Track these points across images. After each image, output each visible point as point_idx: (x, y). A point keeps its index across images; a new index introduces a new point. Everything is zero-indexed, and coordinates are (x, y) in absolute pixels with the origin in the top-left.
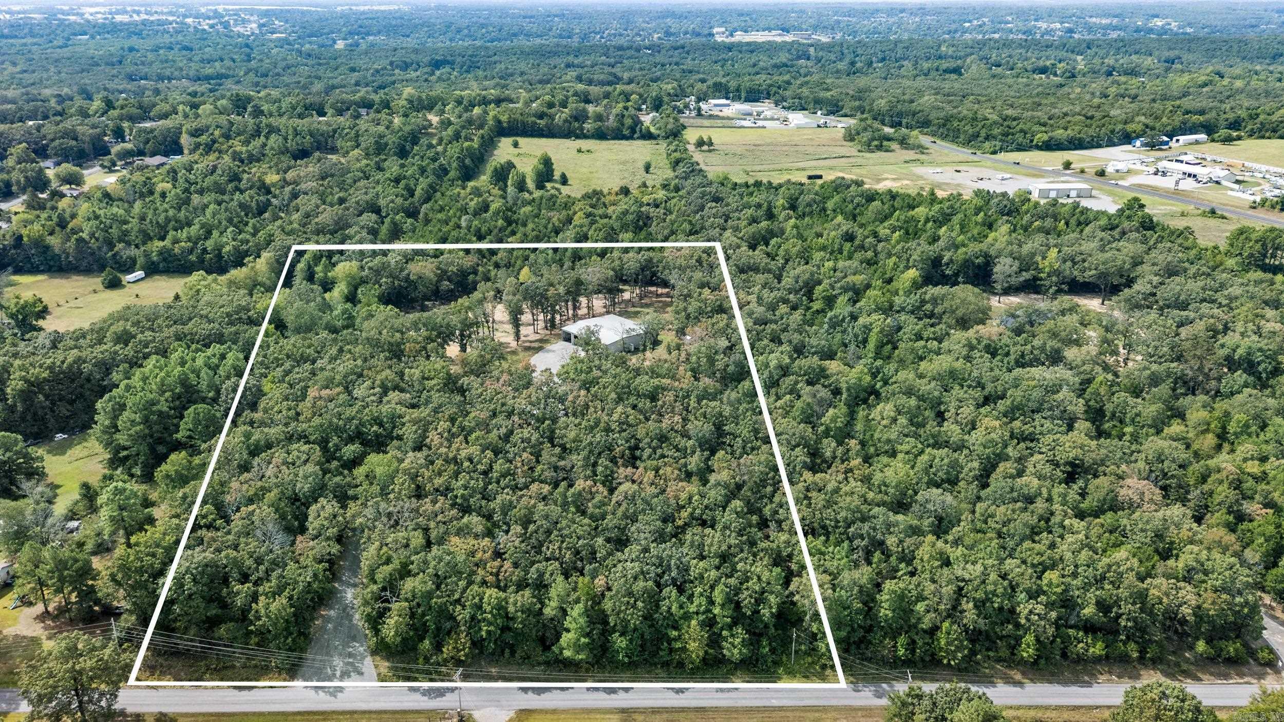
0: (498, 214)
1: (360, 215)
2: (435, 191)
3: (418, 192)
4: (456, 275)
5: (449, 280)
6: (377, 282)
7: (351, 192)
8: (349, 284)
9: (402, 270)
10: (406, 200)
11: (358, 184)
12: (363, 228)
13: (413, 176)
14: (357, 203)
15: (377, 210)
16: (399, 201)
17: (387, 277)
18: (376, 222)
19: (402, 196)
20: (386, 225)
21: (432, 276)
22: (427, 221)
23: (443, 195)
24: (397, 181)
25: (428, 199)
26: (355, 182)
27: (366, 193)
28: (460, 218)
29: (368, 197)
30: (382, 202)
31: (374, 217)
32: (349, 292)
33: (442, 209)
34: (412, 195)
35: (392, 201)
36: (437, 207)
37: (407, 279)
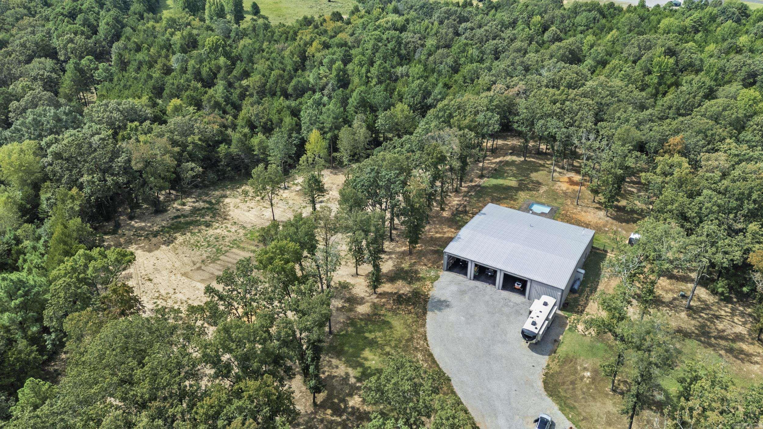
0: (216, 50)
1: (29, 61)
2: (123, 26)
3: (102, 27)
4: (201, 148)
5: (192, 158)
6: (74, 183)
7: (14, 31)
8: (23, 182)
9: (115, 154)
10: (89, 37)
11: (21, 22)
12: (35, 79)
13: (90, 9)
14: (23, 45)
15: (52, 54)
16: (80, 39)
17: (91, 172)
18: (53, 70)
19: (83, 33)
20: (69, 74)
21: (168, 158)
22: (124, 65)
23: (134, 30)
24: (72, 16)
25: (117, 37)
26: (17, 19)
27: (33, 33)
28: (167, 57)
29: (38, 36)
30: (56, 43)
31: (49, 63)
32: (26, 198)
33: (138, 49)
34: (95, 32)
35: (71, 41)
36: (131, 45)
37: (127, 169)
